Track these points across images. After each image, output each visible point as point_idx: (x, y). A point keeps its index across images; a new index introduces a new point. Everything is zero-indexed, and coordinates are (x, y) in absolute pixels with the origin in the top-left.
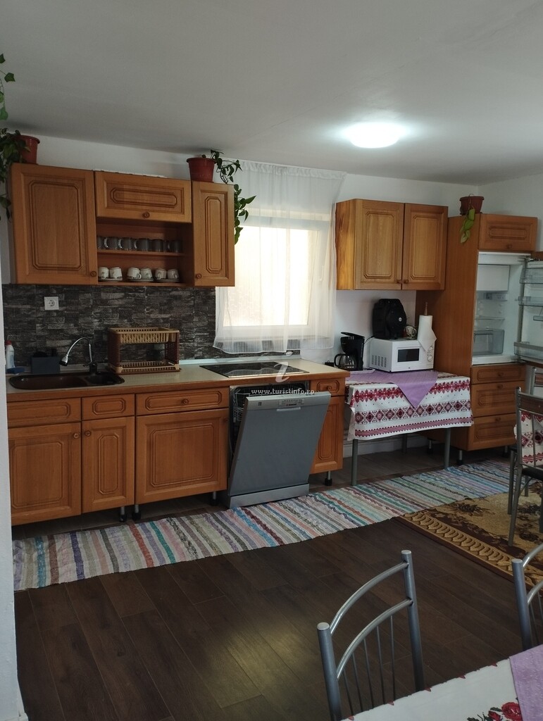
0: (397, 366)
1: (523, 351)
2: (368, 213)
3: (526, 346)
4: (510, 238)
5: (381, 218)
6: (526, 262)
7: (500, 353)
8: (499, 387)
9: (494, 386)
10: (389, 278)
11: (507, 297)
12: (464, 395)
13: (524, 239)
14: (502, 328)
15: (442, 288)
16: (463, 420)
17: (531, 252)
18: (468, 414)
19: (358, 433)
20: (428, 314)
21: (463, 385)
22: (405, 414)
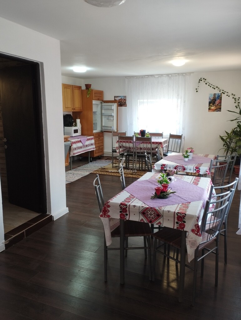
0: (74, 135)
1: (103, 128)
2: (65, 88)
3: (104, 126)
4: (99, 97)
5: (68, 89)
6: (101, 103)
7: (96, 130)
8: (99, 139)
9: (98, 139)
10: (70, 108)
11: (97, 113)
12: (93, 141)
13: (101, 97)
14: (96, 122)
15: (82, 111)
16: (94, 148)
17: (102, 100)
18: (94, 146)
19: (74, 154)
20: (79, 119)
21: (92, 139)
22: (82, 148)
